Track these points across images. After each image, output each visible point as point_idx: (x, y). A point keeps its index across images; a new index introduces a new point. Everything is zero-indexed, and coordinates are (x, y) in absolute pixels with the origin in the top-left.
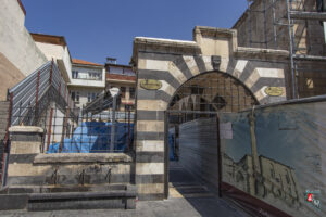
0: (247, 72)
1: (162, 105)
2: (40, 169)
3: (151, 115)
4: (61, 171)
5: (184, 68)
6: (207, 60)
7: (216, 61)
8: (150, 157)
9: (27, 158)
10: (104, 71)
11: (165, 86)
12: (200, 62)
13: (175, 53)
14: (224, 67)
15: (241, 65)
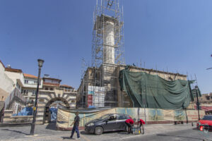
0: (67, 97)
1: (44, 105)
2: (12, 120)
3: (41, 107)
4: (17, 120)
5: (51, 97)
6: (57, 95)
7: (59, 95)
8: (40, 116)
9: (9, 117)
10: (42, 81)
11: (45, 101)
12: (55, 95)
13: (49, 94)
14: (61, 96)
15: (65, 96)
